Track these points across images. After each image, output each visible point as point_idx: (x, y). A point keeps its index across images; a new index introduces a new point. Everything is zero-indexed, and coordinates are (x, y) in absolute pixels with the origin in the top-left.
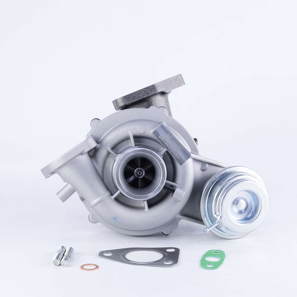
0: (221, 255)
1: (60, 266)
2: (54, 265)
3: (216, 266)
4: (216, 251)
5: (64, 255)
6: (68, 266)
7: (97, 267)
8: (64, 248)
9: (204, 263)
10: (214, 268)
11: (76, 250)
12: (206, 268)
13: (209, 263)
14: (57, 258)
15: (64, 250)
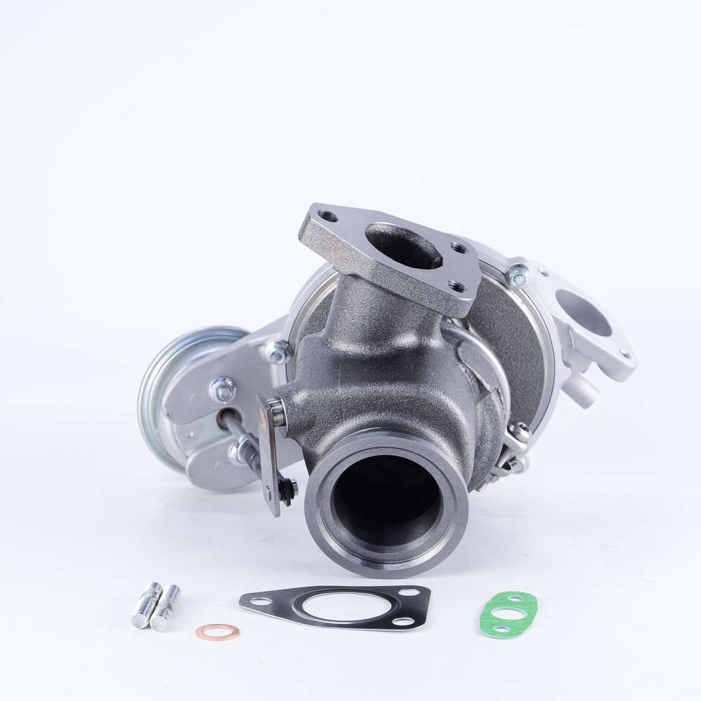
0: (527, 603)
1: (148, 631)
2: (135, 628)
3: (516, 629)
4: (515, 596)
5: (157, 602)
6: (167, 629)
7: (236, 631)
8: (158, 586)
9: (488, 625)
10: (512, 635)
11: (184, 592)
12: (493, 634)
13: (501, 623)
14: (142, 611)
15: (159, 593)
